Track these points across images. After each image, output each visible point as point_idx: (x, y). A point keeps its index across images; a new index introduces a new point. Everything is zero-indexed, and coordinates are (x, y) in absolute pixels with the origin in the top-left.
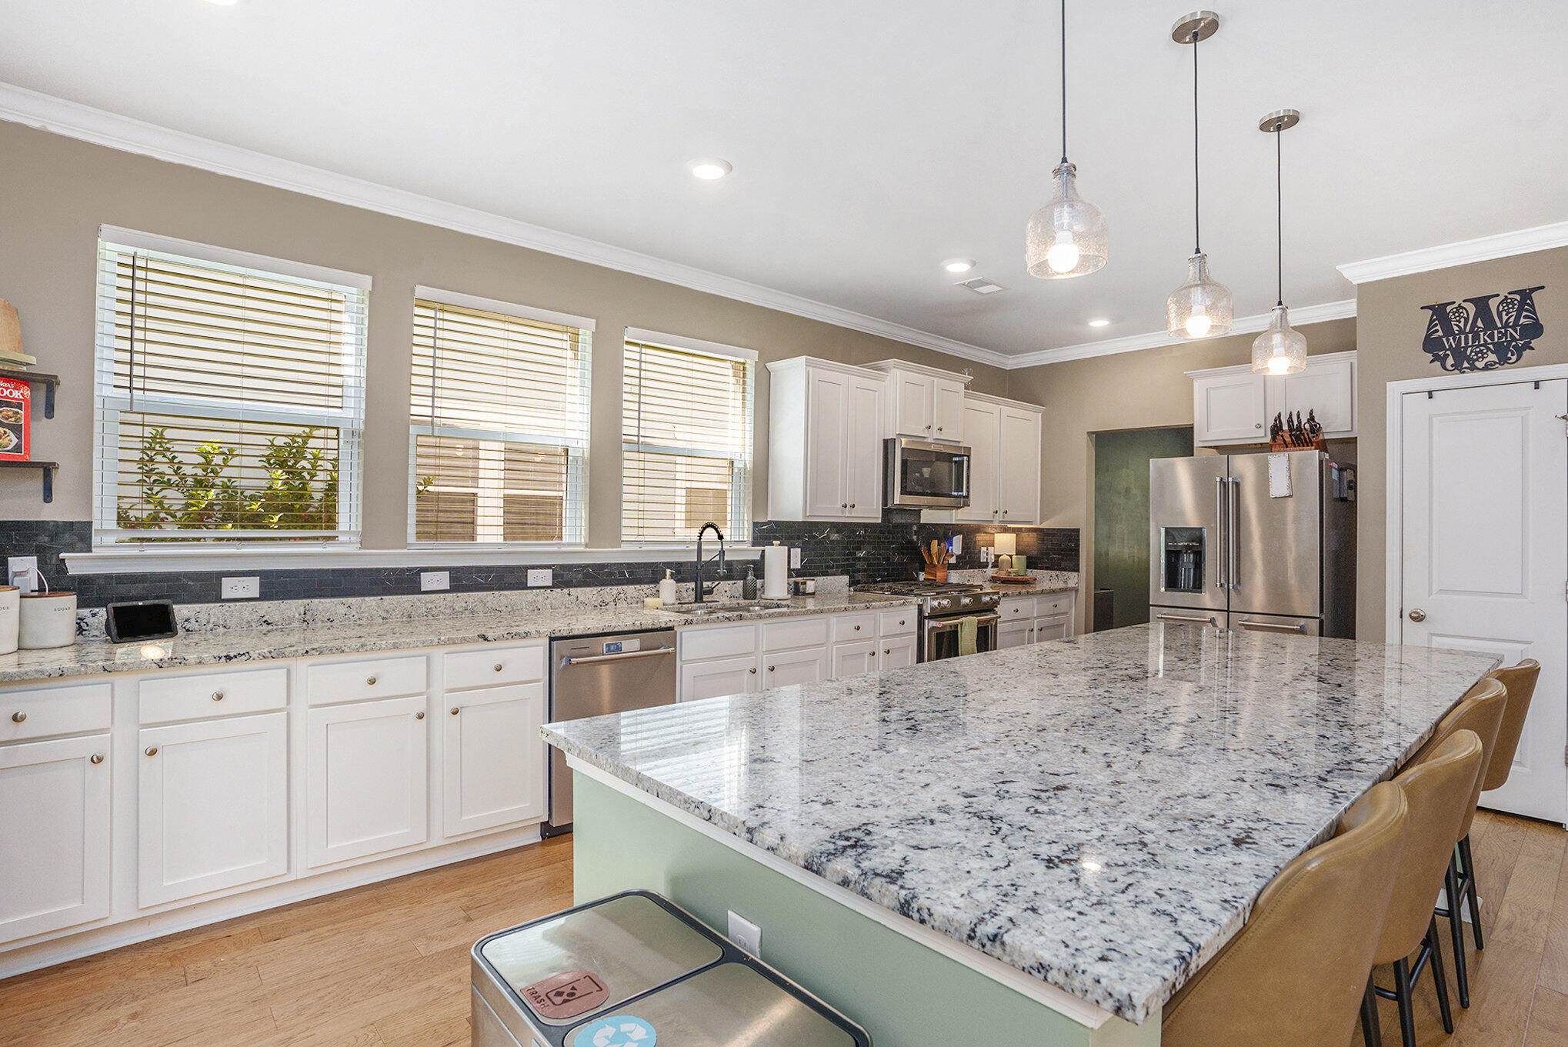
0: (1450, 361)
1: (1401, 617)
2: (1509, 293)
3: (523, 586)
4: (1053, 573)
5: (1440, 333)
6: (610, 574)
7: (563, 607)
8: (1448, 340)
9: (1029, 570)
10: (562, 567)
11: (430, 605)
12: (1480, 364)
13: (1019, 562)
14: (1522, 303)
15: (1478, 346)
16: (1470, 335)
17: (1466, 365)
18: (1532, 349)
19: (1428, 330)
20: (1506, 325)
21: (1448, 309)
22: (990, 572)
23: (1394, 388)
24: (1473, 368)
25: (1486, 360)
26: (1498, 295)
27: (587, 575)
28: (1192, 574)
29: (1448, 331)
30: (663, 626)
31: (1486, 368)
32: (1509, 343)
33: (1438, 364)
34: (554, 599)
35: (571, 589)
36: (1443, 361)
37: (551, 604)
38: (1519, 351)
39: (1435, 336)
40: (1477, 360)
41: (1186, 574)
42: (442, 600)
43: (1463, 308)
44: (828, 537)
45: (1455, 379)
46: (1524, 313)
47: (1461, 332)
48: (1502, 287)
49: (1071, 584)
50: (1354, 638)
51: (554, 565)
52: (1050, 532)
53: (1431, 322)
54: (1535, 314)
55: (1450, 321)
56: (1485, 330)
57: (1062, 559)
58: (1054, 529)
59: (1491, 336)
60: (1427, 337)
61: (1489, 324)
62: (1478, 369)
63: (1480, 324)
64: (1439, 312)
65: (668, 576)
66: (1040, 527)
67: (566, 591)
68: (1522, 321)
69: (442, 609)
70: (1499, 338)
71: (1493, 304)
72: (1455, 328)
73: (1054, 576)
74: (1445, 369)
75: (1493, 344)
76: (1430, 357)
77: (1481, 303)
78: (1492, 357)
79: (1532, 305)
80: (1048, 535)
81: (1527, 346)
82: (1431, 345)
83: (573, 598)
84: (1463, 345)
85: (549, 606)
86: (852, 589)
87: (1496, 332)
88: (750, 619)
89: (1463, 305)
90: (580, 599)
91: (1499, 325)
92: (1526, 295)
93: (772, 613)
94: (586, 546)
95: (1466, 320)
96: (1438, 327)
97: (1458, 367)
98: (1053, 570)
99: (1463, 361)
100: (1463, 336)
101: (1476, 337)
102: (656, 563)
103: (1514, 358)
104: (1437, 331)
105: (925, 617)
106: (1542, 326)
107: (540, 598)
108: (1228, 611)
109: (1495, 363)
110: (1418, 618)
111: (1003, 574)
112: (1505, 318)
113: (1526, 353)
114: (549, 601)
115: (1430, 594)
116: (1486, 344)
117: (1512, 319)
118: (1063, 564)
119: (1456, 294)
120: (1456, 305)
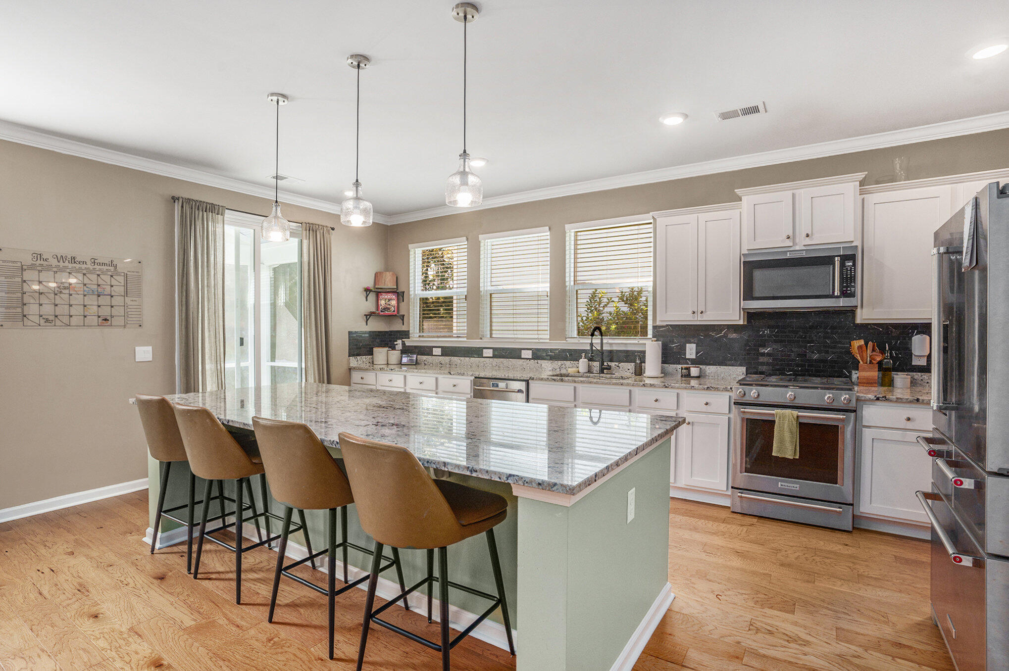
10: (536, 349)
30: (519, 378)
44: (725, 336)
51: (532, 349)
65: (583, 357)
83: (539, 365)
86: (747, 376)
88: (568, 382)
90: (542, 365)
93: (583, 381)
94: (550, 339)
105: (734, 403)
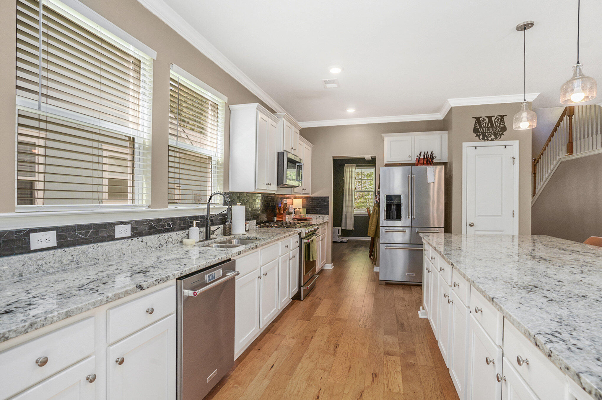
0: (481, 137)
1: (467, 225)
2: (498, 116)
3: (112, 238)
4: (318, 215)
5: (478, 127)
6: (163, 225)
7: (139, 251)
8: (480, 130)
9: (307, 215)
10: (137, 222)
11: (40, 262)
12: (490, 139)
13: (303, 211)
14: (501, 119)
15: (489, 132)
16: (487, 129)
17: (486, 138)
18: (504, 135)
19: (475, 125)
20: (497, 126)
21: (481, 119)
22: (293, 216)
23: (465, 145)
24: (488, 140)
25: (491, 137)
26: (494, 116)
27: (151, 227)
28: (395, 214)
29: (480, 127)
31: (492, 140)
32: (498, 132)
33: (477, 137)
34: (133, 245)
35: (143, 237)
36: (479, 136)
37: (131, 249)
38: (500, 135)
39: (476, 128)
40: (489, 137)
41: (393, 213)
42: (52, 256)
43: (485, 119)
45: (483, 143)
46: (502, 123)
47: (484, 127)
48: (496, 114)
49: (326, 220)
50: (451, 233)
51: (131, 221)
52: (316, 198)
53: (475, 123)
54: (504, 123)
55: (481, 123)
56: (491, 127)
57: (321, 210)
58: (317, 197)
59: (493, 130)
60: (474, 128)
61: (492, 126)
62: (489, 140)
63: (489, 125)
64: (478, 119)
65: (195, 225)
66: (311, 196)
67: (140, 239)
68: (501, 125)
69: (52, 264)
70: (495, 130)
71: (493, 119)
72: (483, 126)
73: (318, 217)
74: (480, 139)
75: (494, 132)
76: (475, 135)
77: (490, 118)
78: (493, 137)
79: (504, 121)
80: (314, 199)
81: (502, 134)
82: (475, 131)
83: (144, 243)
84: (485, 132)
85: (130, 251)
86: (257, 227)
87: (494, 128)
88: (259, 247)
89: (485, 118)
90: (148, 244)
91: (495, 126)
92: (502, 117)
93: (266, 243)
94: (149, 207)
95: (486, 123)
96: (478, 125)
97: (483, 139)
98: (318, 214)
99: (485, 137)
100: (485, 129)
101: (488, 130)
102: (185, 217)
103: (499, 137)
104: (477, 126)
105: (302, 238)
106: (506, 128)
107: (125, 246)
108: (411, 227)
109: (494, 139)
110: (471, 225)
111: (297, 217)
112: (496, 124)
113: (502, 136)
114: (130, 247)
115: (475, 217)
116: (491, 132)
117: (498, 125)
118: (322, 212)
119: (483, 115)
120: (483, 118)
